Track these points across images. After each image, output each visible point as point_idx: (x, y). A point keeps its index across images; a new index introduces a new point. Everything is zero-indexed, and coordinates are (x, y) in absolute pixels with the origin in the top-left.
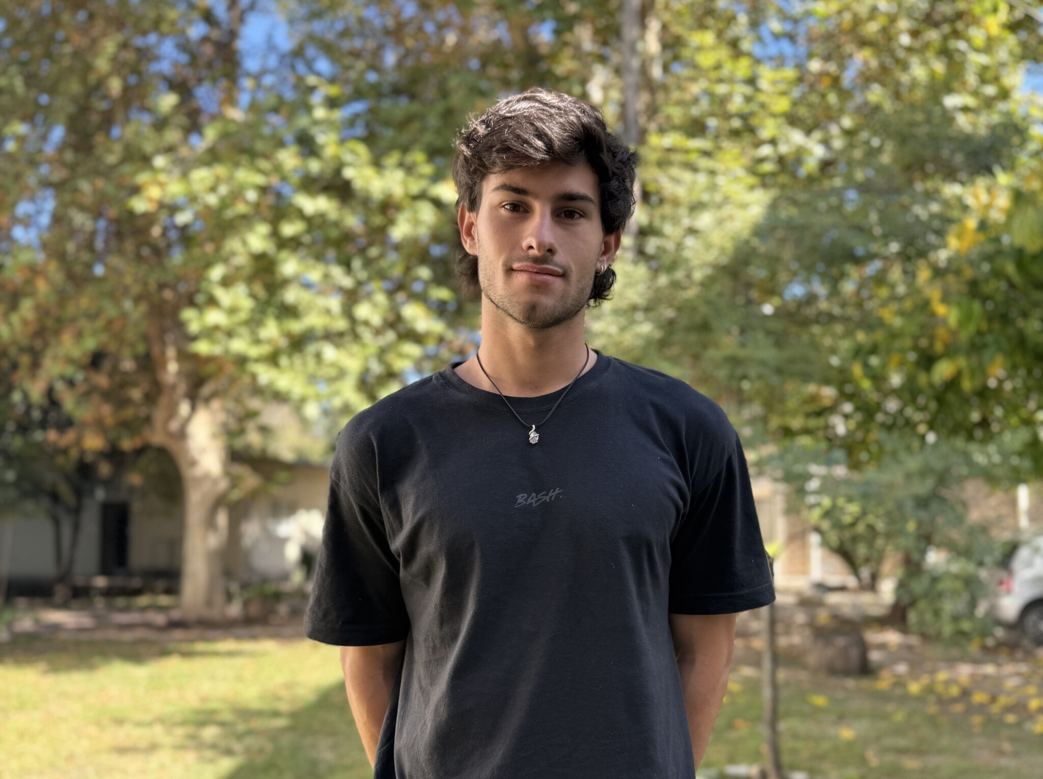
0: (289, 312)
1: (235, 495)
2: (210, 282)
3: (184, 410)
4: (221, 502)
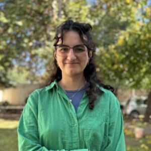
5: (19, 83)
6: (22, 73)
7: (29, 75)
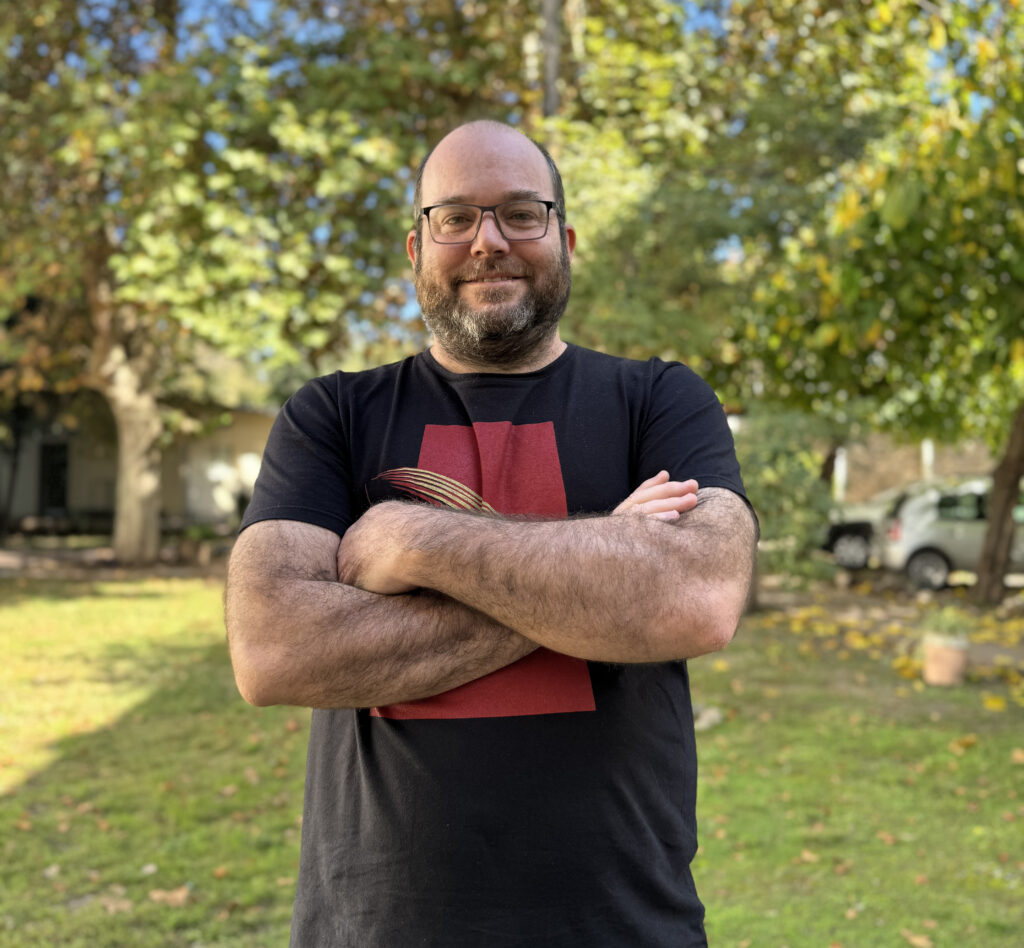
0: (216, 261)
1: (167, 439)
2: (138, 231)
3: (118, 354)
4: (155, 445)
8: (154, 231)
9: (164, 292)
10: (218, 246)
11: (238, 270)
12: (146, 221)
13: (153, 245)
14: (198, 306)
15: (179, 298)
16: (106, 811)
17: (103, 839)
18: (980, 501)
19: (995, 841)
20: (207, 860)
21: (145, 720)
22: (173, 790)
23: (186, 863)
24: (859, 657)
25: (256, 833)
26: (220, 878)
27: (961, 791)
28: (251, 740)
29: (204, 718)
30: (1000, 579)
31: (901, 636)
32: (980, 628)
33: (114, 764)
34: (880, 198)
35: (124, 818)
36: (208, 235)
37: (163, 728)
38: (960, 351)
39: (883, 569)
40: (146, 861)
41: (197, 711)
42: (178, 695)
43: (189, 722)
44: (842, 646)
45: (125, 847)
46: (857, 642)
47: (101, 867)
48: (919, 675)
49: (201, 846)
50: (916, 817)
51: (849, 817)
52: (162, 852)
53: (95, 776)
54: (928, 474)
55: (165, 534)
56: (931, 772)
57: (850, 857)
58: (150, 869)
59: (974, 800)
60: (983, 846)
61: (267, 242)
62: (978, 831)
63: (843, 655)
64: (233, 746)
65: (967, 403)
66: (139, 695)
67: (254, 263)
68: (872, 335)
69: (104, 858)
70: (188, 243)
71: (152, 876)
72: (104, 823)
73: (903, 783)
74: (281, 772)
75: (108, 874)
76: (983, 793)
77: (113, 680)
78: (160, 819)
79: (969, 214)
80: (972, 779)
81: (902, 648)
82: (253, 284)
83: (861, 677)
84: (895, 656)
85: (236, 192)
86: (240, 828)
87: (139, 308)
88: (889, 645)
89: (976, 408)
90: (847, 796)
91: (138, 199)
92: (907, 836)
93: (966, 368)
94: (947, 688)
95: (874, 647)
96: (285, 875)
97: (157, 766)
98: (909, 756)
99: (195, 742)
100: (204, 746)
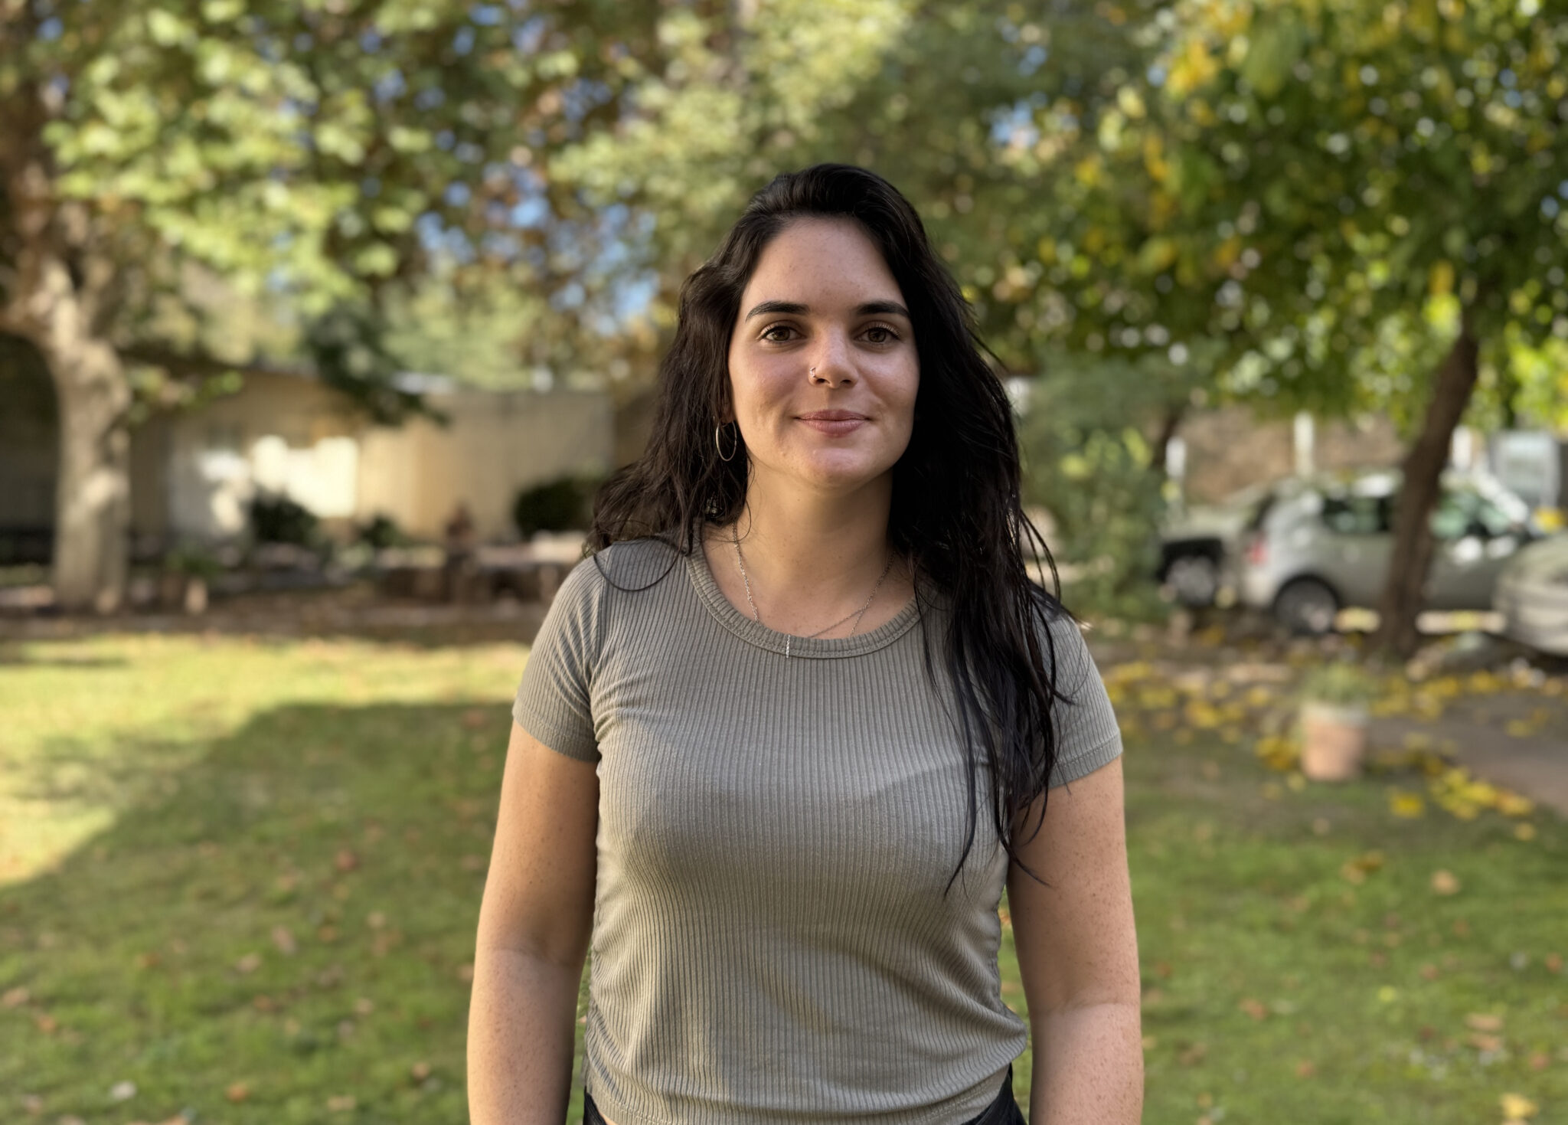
1: (139, 415)
2: (90, 85)
3: (57, 279)
4: (118, 422)
5: (467, 388)
6: (489, 310)
7: (537, 323)
8: (118, 86)
9: (133, 183)
10: (221, 109)
11: (252, 149)
12: (103, 70)
13: (116, 108)
14: (188, 205)
15: (158, 193)
16: (49, 1002)
17: (46, 1046)
18: (1383, 506)
19: (1411, 1010)
20: (215, 1075)
21: (111, 857)
22: (157, 966)
23: (181, 1079)
24: (1207, 739)
25: (293, 1028)
26: (237, 1102)
27: (1362, 936)
28: (282, 885)
29: (206, 852)
30: (1410, 622)
31: (1268, 708)
32: (1385, 694)
33: (63, 927)
34: (1239, 48)
35: (80, 1012)
36: (205, 91)
37: (140, 869)
38: (1355, 281)
39: (1240, 607)
40: (118, 1078)
41: (192, 842)
42: (162, 816)
43: (181, 859)
44: (1181, 723)
45: (83, 1057)
46: (1205, 718)
47: (44, 1091)
48: (1296, 765)
49: (205, 1053)
50: (1295, 977)
51: (1199, 979)
52: (143, 1064)
53: (31, 946)
54: (1305, 464)
55: (136, 563)
56: (1317, 909)
57: (1201, 1040)
58: (124, 1091)
59: (1379, 949)
60: (1395, 1017)
61: (298, 103)
62: (1387, 994)
63: (1183, 737)
64: (253, 894)
65: (1362, 360)
66: (99, 819)
67: (275, 136)
68: (1225, 256)
69: (49, 1076)
70: (171, 105)
71: (127, 1102)
72: (48, 1021)
73: (1278, 927)
74: (329, 934)
75: (56, 1101)
76: (1392, 939)
77: (54, 795)
78: (138, 1011)
79: (1369, 75)
80: (1377, 919)
81: (1270, 724)
82: (276, 171)
83: (1211, 769)
84: (1259, 736)
85: (247, 25)
86: (266, 1023)
87: (91, 207)
88: (1251, 722)
89: (1377, 367)
90: (1196, 947)
91: (92, 35)
92: (1284, 1006)
93: (1362, 306)
94: (1335, 785)
95: (1228, 723)
96: (341, 1093)
97: (130, 928)
98: (1283, 887)
99: (192, 889)
100: (208, 896)
